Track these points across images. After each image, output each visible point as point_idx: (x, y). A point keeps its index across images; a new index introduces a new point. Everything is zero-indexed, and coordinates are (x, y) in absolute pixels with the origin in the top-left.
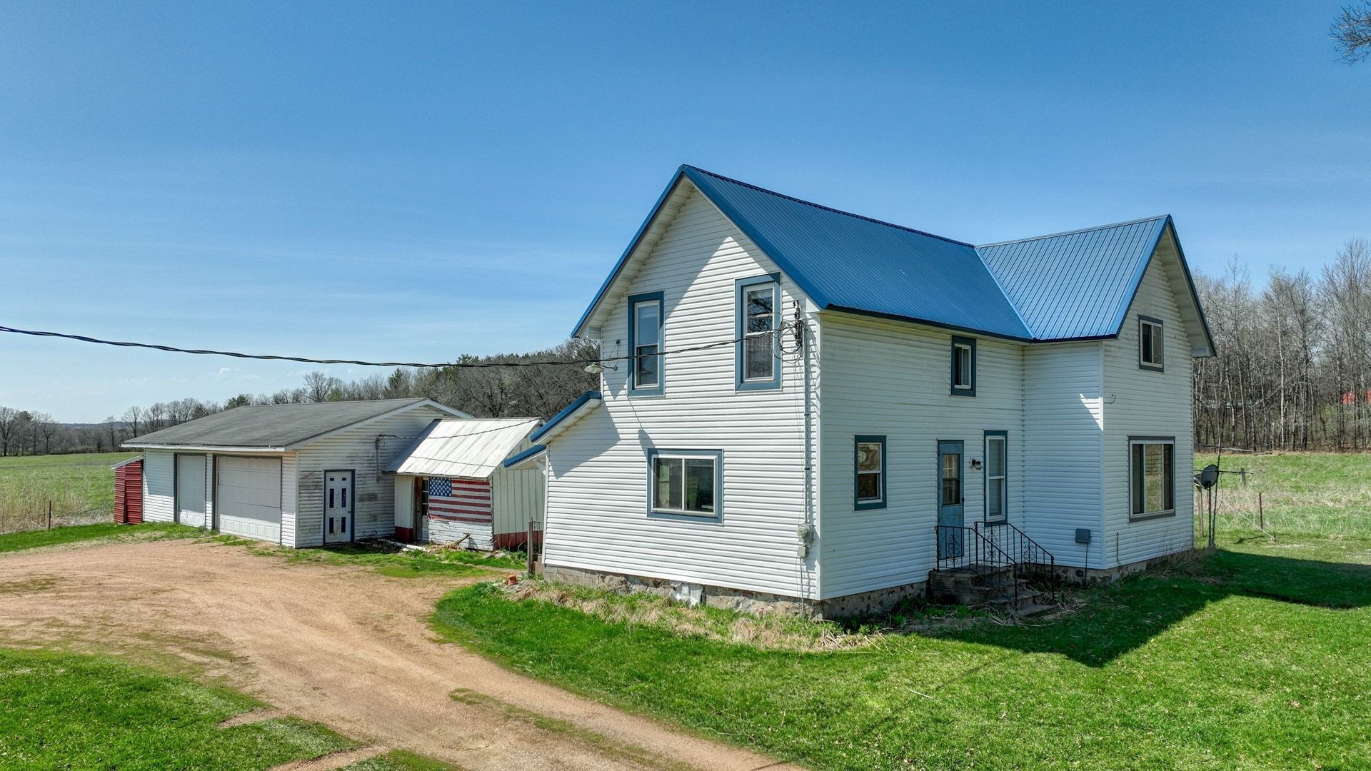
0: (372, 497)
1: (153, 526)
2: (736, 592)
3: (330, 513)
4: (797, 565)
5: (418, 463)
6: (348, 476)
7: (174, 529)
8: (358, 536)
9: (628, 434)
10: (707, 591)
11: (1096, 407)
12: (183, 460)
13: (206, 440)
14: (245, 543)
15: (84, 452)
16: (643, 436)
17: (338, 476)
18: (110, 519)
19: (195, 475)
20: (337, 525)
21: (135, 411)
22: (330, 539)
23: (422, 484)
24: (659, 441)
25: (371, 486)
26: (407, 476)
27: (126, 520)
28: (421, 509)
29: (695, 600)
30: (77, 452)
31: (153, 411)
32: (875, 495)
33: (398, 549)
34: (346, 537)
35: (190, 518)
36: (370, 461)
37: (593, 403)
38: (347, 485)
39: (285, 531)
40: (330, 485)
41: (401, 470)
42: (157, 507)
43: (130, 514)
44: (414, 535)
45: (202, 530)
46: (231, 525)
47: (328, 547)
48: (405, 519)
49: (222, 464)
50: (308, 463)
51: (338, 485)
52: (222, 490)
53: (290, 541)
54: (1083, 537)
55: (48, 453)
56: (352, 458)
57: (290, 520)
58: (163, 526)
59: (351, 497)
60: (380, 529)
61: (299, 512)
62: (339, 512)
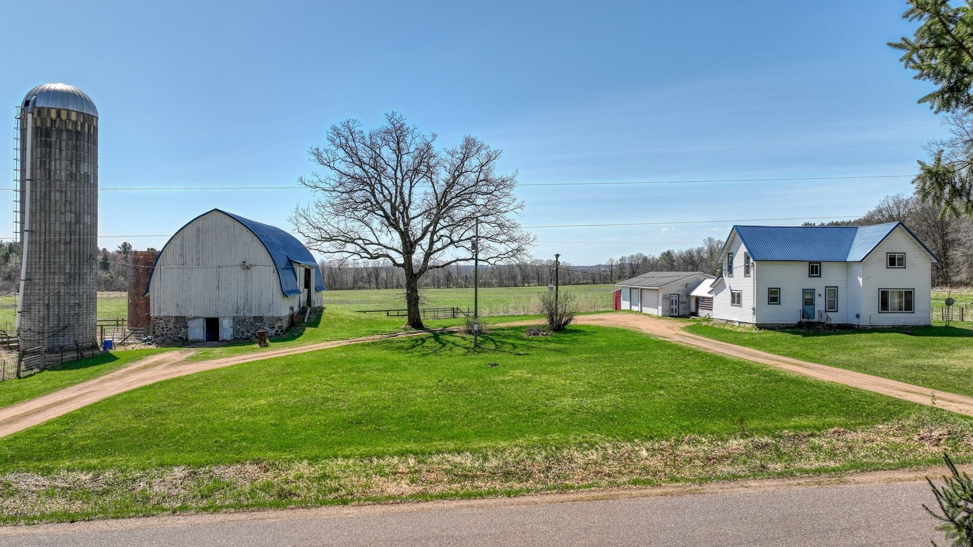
0: (685, 303)
1: (624, 310)
2: (744, 323)
3: (672, 307)
4: (752, 315)
5: (696, 293)
6: (677, 296)
7: (630, 311)
8: (680, 314)
9: (727, 286)
10: (740, 322)
11: (860, 280)
12: (632, 290)
13: (639, 284)
14: (649, 315)
15: (586, 284)
16: (730, 287)
17: (674, 296)
18: (612, 309)
19: (636, 294)
20: (674, 311)
21: (611, 260)
22: (672, 314)
23: (698, 299)
24: (733, 289)
25: (684, 299)
26: (693, 296)
27: (616, 309)
28: (697, 307)
29: (738, 325)
30: (583, 284)
31: (621, 260)
32: (777, 301)
33: (689, 318)
34: (677, 314)
35: (635, 308)
36: (684, 292)
37: (721, 278)
38: (677, 298)
39: (659, 311)
40: (672, 298)
41: (691, 295)
42: (625, 305)
43: (617, 307)
44: (695, 314)
45: (638, 311)
46: (646, 310)
47: (670, 316)
48: (693, 309)
49: (643, 291)
50: (665, 292)
51: (674, 298)
52: (643, 299)
53: (660, 315)
54: (858, 316)
55: (570, 284)
56: (678, 291)
57: (660, 308)
58: (627, 310)
59: (678, 302)
60: (687, 313)
61: (663, 306)
62: (674, 307)
